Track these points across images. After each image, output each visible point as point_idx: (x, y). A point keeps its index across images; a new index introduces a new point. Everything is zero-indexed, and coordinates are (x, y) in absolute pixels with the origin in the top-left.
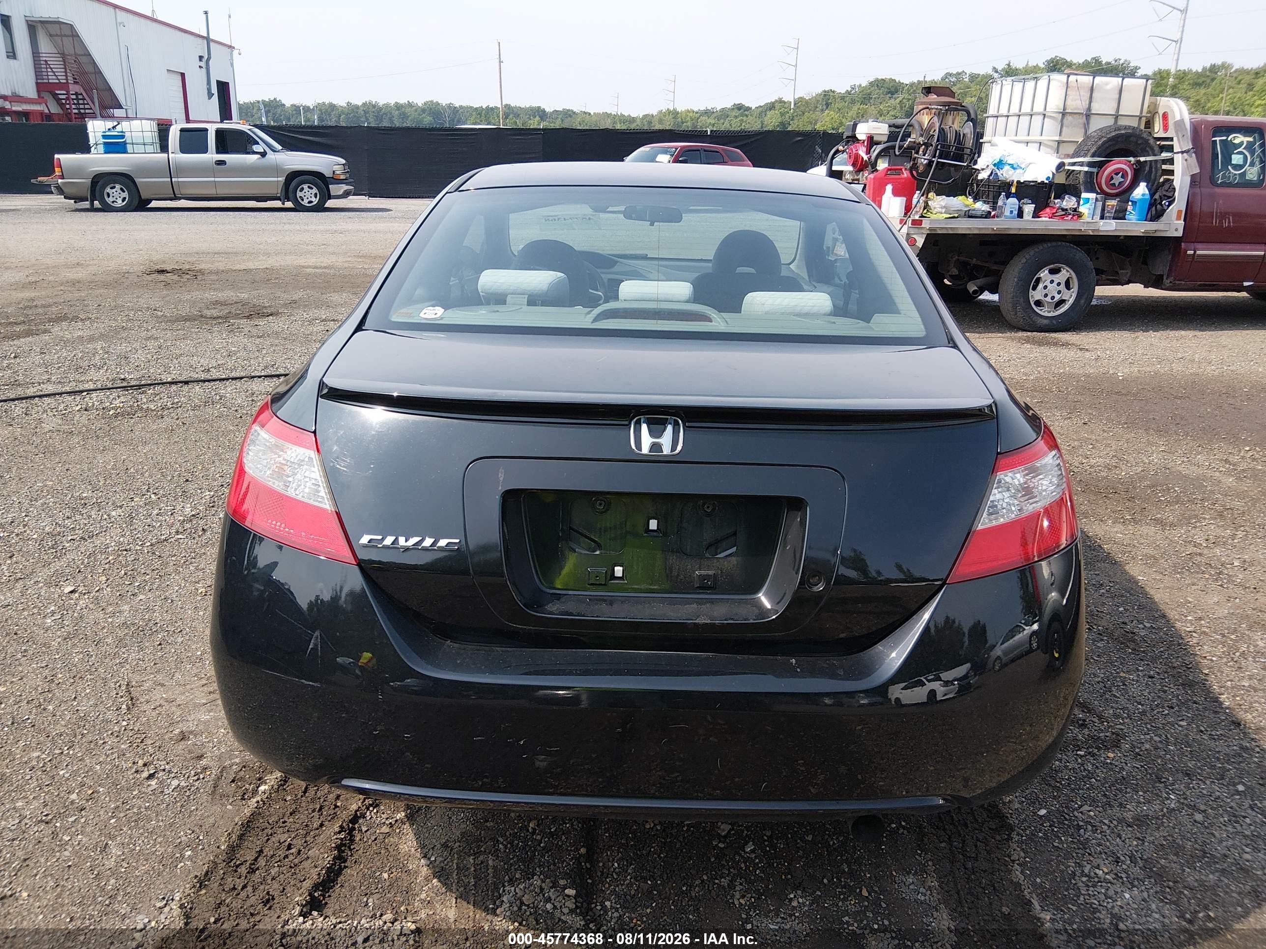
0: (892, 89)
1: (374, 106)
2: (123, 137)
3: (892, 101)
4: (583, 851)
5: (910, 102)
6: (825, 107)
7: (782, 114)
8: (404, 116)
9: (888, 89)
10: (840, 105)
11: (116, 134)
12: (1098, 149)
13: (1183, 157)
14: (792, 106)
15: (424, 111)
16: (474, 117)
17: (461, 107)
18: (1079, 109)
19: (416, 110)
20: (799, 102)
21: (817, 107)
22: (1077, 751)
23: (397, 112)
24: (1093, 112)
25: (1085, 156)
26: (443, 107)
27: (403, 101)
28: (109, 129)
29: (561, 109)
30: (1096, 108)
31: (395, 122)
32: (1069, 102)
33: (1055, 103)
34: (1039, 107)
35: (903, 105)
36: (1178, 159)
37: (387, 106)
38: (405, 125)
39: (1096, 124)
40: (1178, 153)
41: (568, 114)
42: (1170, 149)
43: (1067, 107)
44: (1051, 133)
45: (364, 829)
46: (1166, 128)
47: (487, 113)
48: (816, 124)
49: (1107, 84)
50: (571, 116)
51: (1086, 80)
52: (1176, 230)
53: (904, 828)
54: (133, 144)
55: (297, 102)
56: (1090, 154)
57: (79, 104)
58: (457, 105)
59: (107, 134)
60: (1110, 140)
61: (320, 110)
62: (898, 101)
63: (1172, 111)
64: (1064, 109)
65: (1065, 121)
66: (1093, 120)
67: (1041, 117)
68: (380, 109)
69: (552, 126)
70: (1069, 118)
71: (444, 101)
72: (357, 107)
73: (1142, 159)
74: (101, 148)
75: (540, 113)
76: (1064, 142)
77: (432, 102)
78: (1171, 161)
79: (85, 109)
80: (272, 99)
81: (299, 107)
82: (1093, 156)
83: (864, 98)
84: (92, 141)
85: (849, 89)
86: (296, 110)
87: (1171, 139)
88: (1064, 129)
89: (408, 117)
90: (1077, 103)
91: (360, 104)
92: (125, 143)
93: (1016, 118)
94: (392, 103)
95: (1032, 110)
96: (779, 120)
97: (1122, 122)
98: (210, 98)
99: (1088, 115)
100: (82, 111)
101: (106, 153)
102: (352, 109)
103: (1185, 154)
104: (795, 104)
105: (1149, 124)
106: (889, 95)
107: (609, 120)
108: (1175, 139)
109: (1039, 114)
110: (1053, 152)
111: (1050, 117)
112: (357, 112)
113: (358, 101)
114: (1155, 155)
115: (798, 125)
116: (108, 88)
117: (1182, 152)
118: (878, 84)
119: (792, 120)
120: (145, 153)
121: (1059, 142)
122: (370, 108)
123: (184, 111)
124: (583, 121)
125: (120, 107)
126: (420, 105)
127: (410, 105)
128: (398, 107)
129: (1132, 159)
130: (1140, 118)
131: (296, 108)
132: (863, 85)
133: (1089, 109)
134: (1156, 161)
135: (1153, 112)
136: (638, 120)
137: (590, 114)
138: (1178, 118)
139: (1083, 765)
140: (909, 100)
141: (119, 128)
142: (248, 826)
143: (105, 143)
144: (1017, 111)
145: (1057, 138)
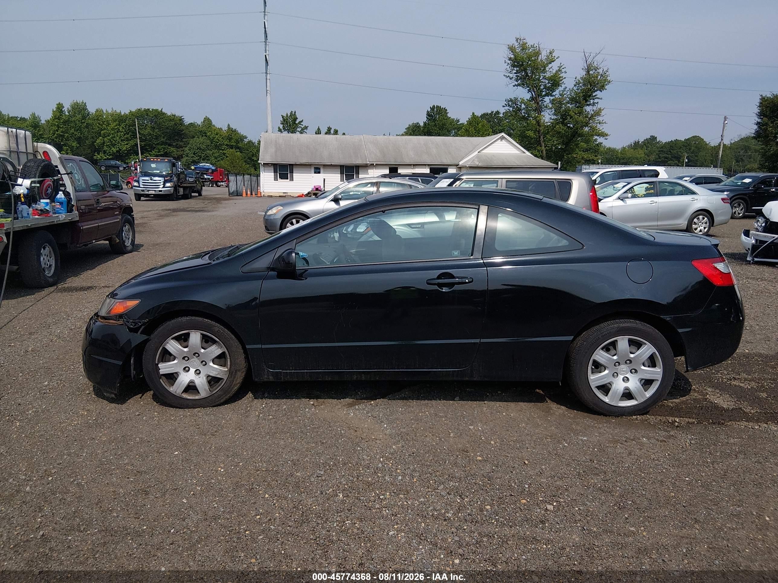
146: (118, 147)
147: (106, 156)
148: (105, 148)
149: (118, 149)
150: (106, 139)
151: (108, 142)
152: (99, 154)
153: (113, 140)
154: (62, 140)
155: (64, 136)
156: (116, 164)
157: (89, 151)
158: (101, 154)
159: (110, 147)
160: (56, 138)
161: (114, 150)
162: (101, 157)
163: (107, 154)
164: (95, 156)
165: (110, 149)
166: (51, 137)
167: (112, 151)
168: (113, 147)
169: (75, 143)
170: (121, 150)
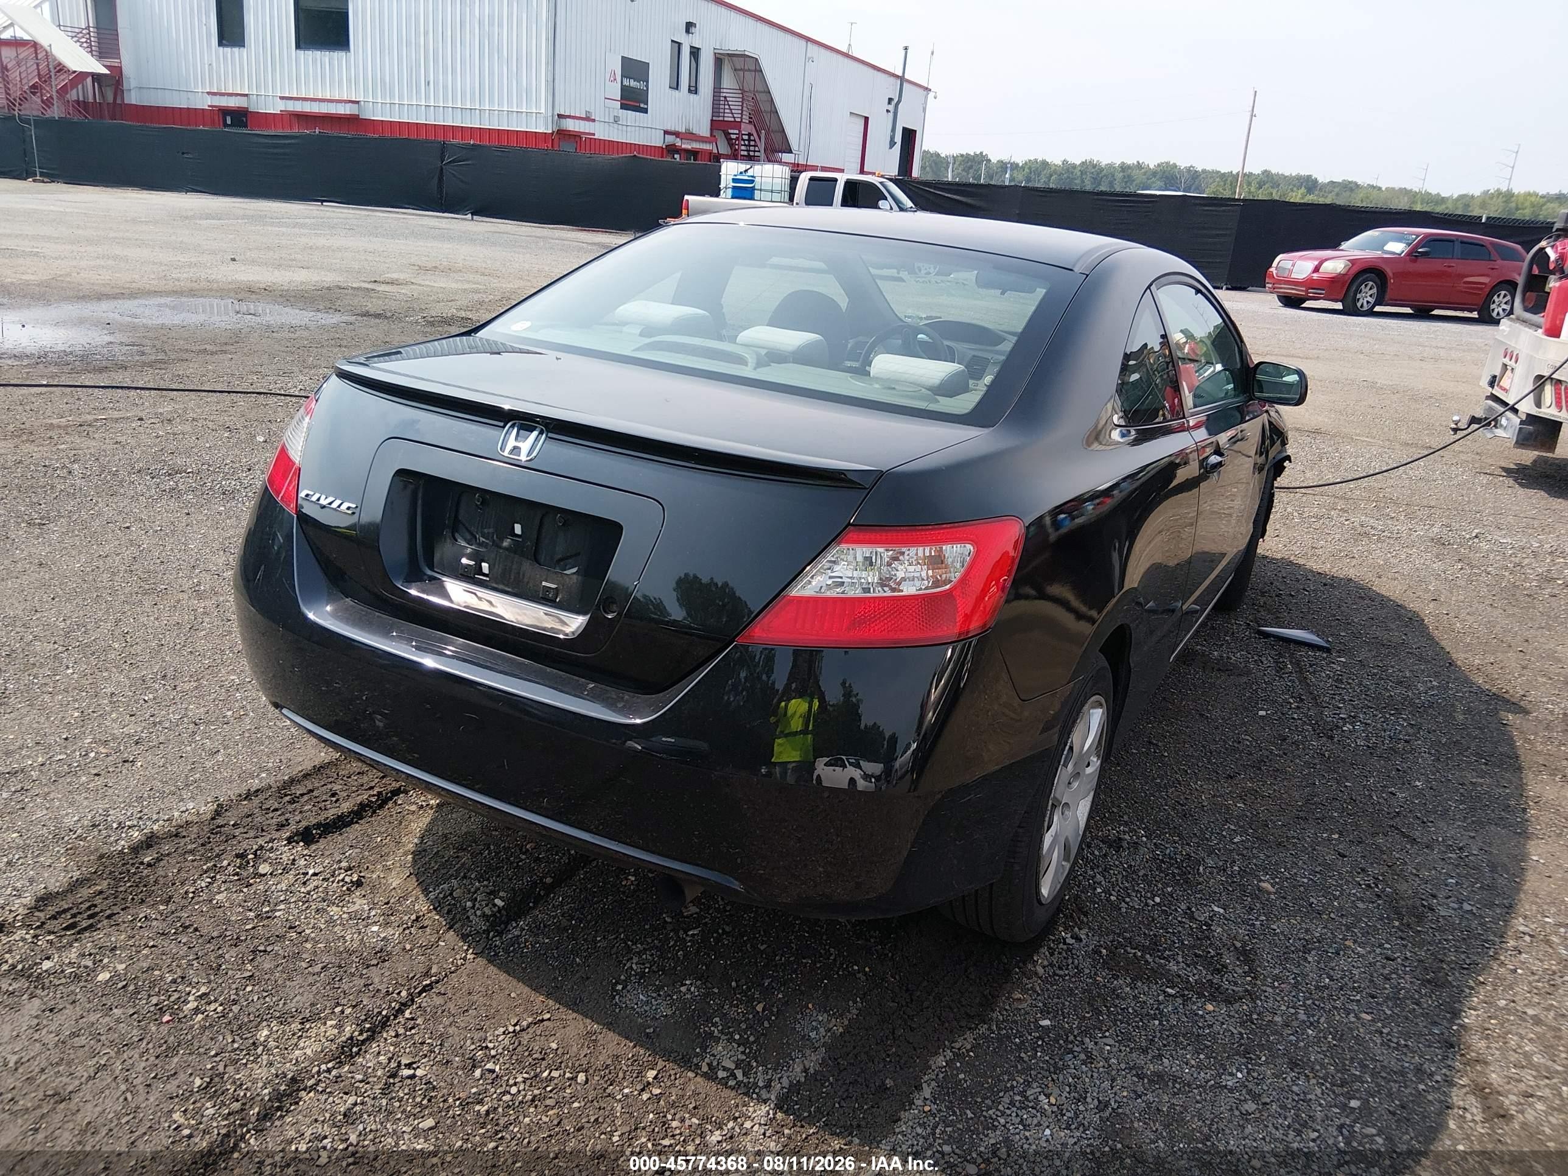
1: (1094, 166)
2: (752, 182)
4: (549, 880)
8: (1128, 179)
11: (746, 178)
15: (1154, 174)
16: (1216, 183)
17: (1204, 171)
19: (1145, 173)
22: (1167, 987)
23: (1121, 174)
26: (1180, 171)
27: (1130, 161)
28: (741, 173)
29: (1340, 181)
31: (1116, 186)
37: (1110, 166)
38: (1128, 190)
41: (1350, 187)
45: (400, 802)
47: (1229, 179)
50: (1352, 190)
53: (866, 974)
54: (761, 190)
55: (1005, 158)
57: (750, 146)
58: (1200, 169)
59: (738, 177)
61: (1030, 168)
68: (1102, 170)
69: (1321, 201)
71: (1183, 163)
72: (1074, 166)
74: (729, 192)
75: (1310, 184)
77: (1167, 163)
79: (755, 151)
80: (978, 153)
81: (1006, 164)
84: (722, 186)
86: (1002, 167)
89: (1134, 181)
91: (1078, 163)
92: (753, 189)
94: (1118, 162)
98: (891, 147)
100: (752, 154)
101: (733, 198)
102: (1068, 168)
107: (1406, 198)
112: (1072, 173)
113: (1077, 160)
116: (781, 129)
120: (772, 201)
122: (1089, 167)
123: (859, 161)
124: (1367, 197)
125: (790, 152)
126: (1152, 166)
127: (1139, 166)
128: (1124, 168)
131: (1003, 166)
136: (1450, 201)
137: (1380, 189)
139: (1160, 1004)
141: (750, 173)
142: (319, 770)
143: (734, 187)
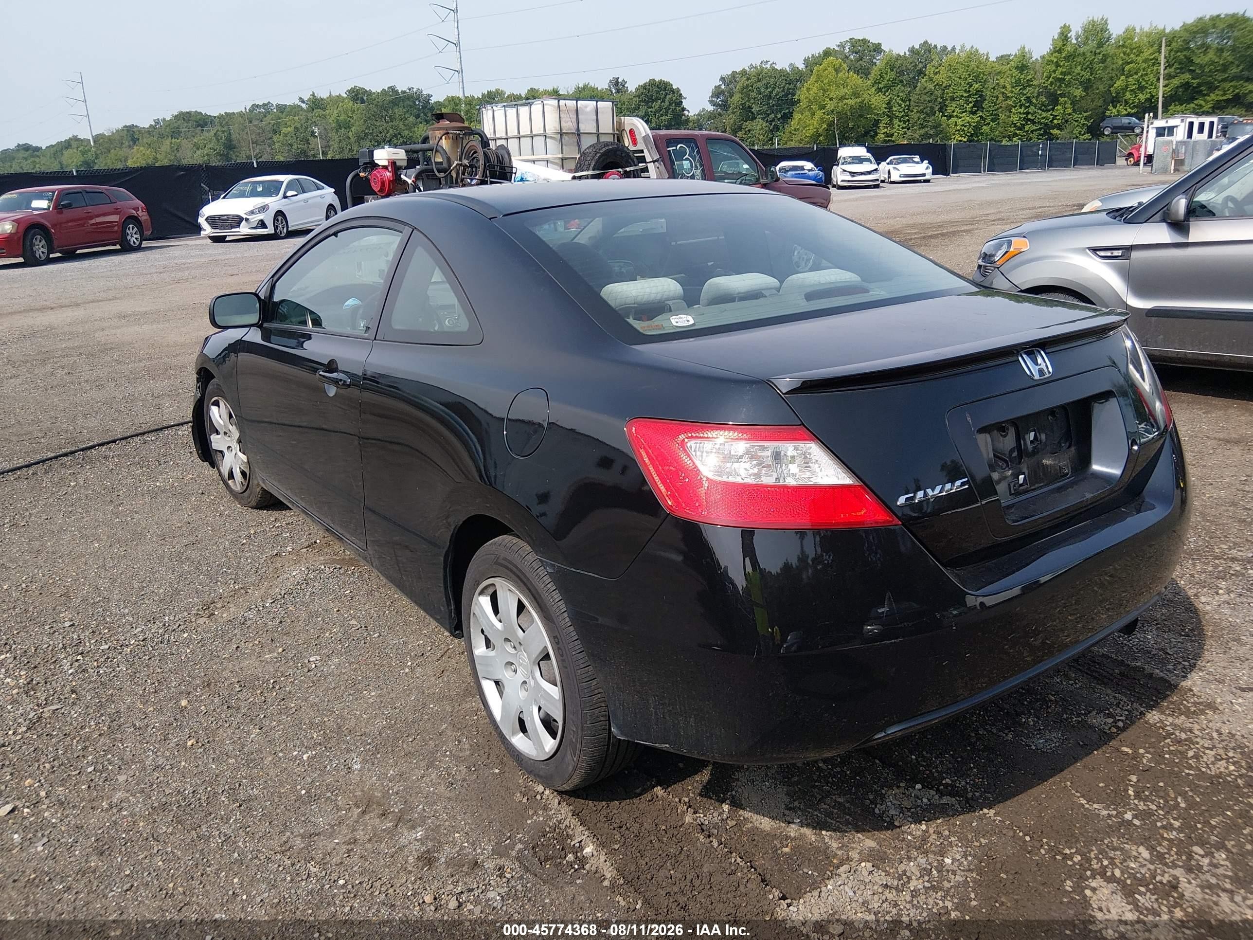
0: (201, 122)
3: (206, 134)
5: (226, 134)
6: (131, 143)
7: (83, 153)
9: (197, 122)
10: (149, 140)
12: (596, 163)
13: (655, 166)
14: (92, 143)
18: (571, 130)
20: (97, 138)
21: (122, 143)
24: (582, 132)
25: (588, 170)
30: (583, 128)
32: (563, 124)
33: (552, 126)
34: (538, 129)
35: (219, 138)
36: (651, 166)
39: (588, 142)
40: (650, 162)
42: (643, 159)
43: (563, 128)
44: (554, 153)
46: (635, 142)
48: (126, 160)
49: (586, 107)
51: (571, 103)
52: (662, 227)
56: (591, 168)
60: (603, 154)
62: (212, 133)
63: (637, 127)
64: (561, 130)
65: (563, 140)
66: (583, 137)
67: (543, 138)
70: (565, 138)
73: (628, 169)
76: (566, 159)
78: (646, 170)
82: (594, 170)
83: (173, 132)
85: (153, 123)
87: (642, 151)
88: (564, 147)
90: (569, 125)
93: (517, 140)
95: (532, 132)
96: (82, 159)
97: (603, 139)
99: (578, 134)
103: (656, 163)
104: (95, 142)
105: (620, 138)
106: (200, 128)
108: (645, 151)
109: (540, 135)
110: (559, 168)
111: (551, 138)
114: (635, 166)
115: (106, 164)
117: (654, 162)
118: (184, 117)
119: (96, 158)
121: (563, 159)
129: (620, 170)
130: (614, 135)
132: (168, 118)
133: (578, 129)
134: (637, 170)
135: (621, 130)
138: (644, 134)
140: (223, 132)
144: (516, 134)
145: (560, 156)
146: (1150, 92)
147: (1126, 110)
148: (1128, 95)
149: (1148, 96)
150: (1130, 79)
151: (1134, 84)
152: (1115, 107)
153: (1143, 79)
154: (1060, 86)
155: (1064, 79)
156: (1129, 123)
157: (1100, 103)
158: (1120, 108)
159: (1135, 93)
160: (1052, 84)
161: (1142, 97)
162: (1118, 111)
163: (1129, 106)
164: (1109, 110)
165: (1136, 96)
166: (1044, 83)
167: (1139, 99)
168: (1141, 93)
169: (1079, 90)
170: (1153, 96)
